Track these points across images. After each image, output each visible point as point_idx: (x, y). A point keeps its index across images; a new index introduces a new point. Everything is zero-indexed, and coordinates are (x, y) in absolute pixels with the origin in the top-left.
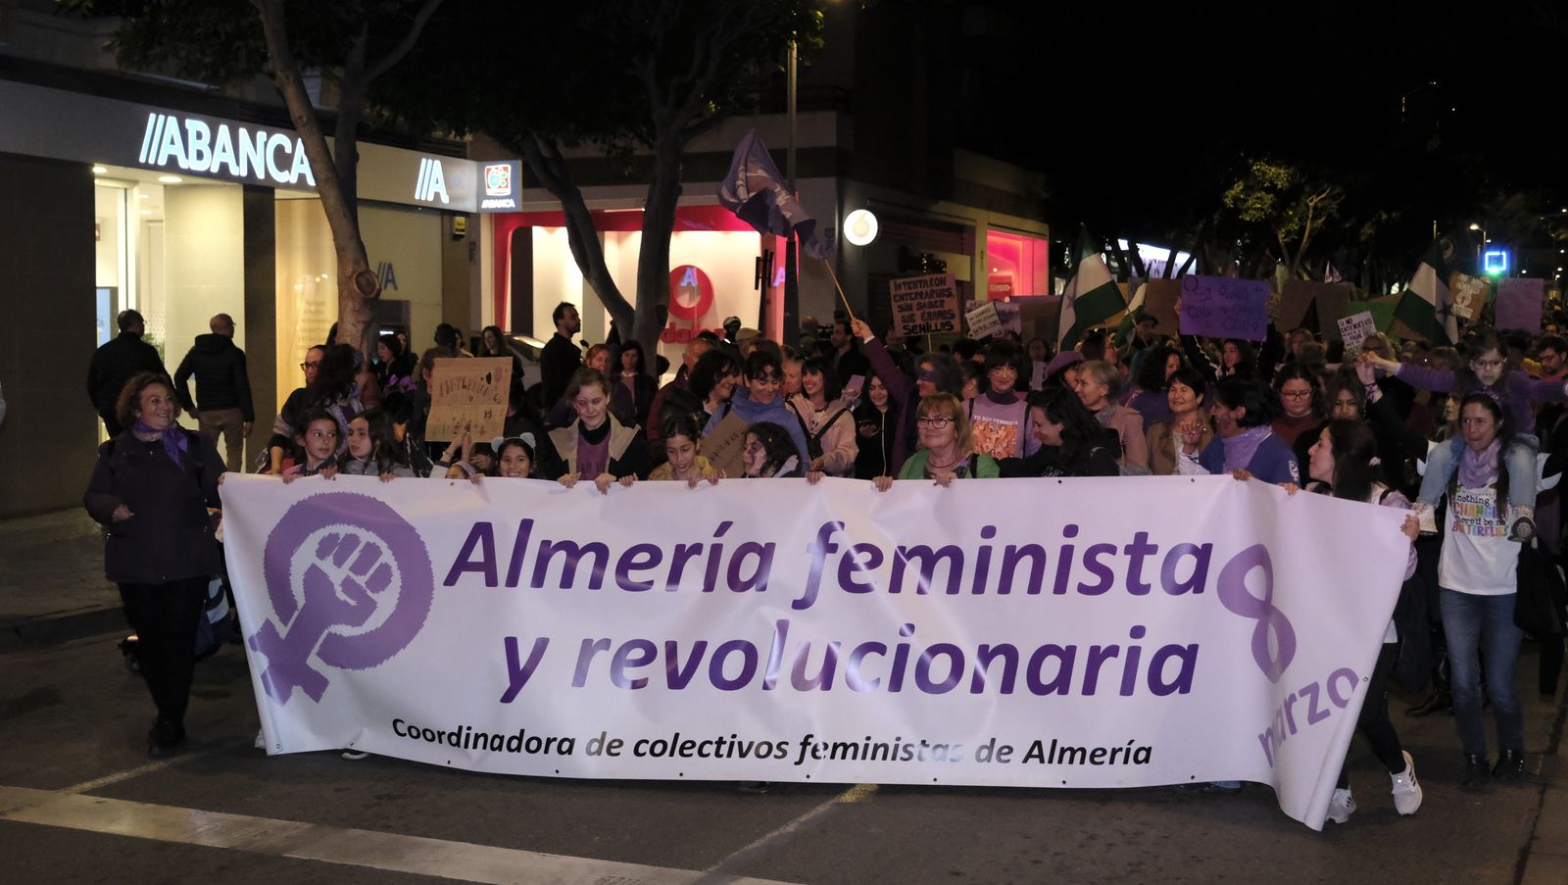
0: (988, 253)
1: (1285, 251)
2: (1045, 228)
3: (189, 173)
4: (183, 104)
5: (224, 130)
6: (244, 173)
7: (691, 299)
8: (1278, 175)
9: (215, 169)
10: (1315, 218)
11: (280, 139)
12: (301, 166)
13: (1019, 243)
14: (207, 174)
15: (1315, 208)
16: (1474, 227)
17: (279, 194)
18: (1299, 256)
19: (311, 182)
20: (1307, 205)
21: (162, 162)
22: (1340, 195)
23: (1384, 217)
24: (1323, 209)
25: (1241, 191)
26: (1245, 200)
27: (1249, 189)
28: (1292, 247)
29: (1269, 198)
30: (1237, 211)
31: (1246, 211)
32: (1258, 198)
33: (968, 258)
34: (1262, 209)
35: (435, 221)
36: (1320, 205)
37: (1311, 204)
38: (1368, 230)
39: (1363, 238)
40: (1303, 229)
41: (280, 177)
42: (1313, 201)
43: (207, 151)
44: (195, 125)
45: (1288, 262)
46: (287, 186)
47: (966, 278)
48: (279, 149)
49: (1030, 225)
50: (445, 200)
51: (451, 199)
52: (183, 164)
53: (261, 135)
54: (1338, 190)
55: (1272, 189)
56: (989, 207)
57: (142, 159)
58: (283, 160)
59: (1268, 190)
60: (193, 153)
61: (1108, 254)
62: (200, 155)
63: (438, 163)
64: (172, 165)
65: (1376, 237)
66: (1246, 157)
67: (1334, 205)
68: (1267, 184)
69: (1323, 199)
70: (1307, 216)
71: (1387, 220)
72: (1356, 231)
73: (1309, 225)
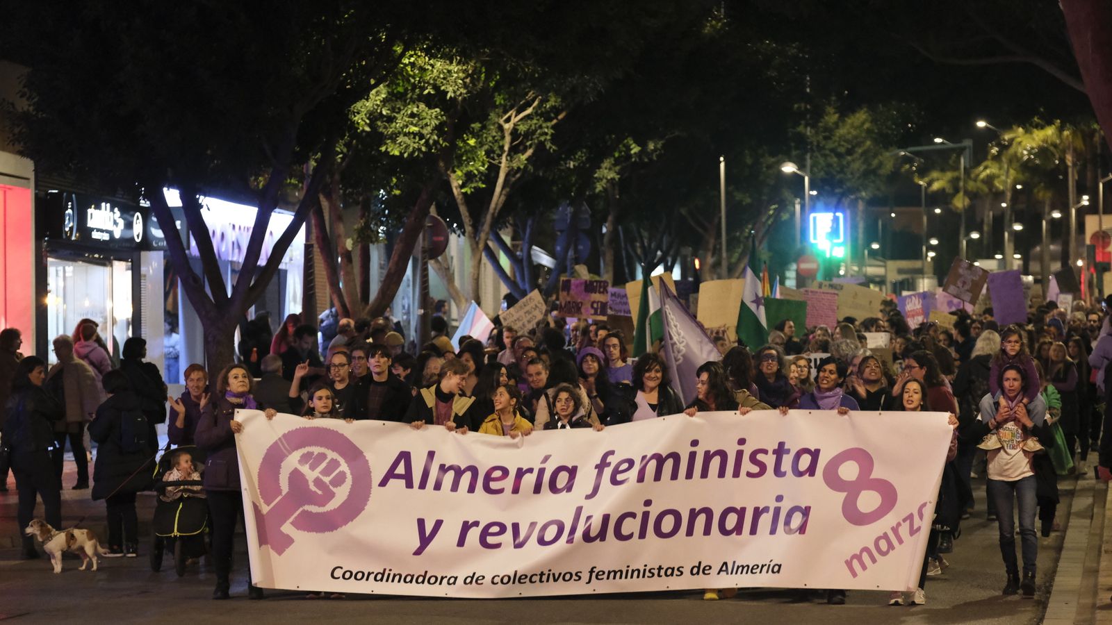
1: (463, 210)
2: (26, 167)
8: (448, 74)
10: (514, 150)
15: (515, 133)
16: (789, 168)
18: (489, 218)
20: (501, 128)
22: (556, 111)
23: (635, 149)
24: (529, 134)
25: (384, 101)
26: (390, 120)
27: (395, 98)
28: (478, 201)
29: (432, 116)
30: (376, 138)
31: (393, 137)
32: (413, 115)
34: (421, 136)
36: (522, 128)
37: (506, 126)
38: (607, 173)
39: (599, 187)
40: (494, 169)
42: (512, 121)
45: (468, 229)
54: (552, 101)
55: (437, 99)
59: (430, 102)
61: (146, 213)
65: (622, 185)
66: (391, 42)
67: (548, 128)
68: (429, 90)
69: (529, 117)
70: (502, 148)
71: (639, 154)
72: (586, 175)
73: (504, 164)
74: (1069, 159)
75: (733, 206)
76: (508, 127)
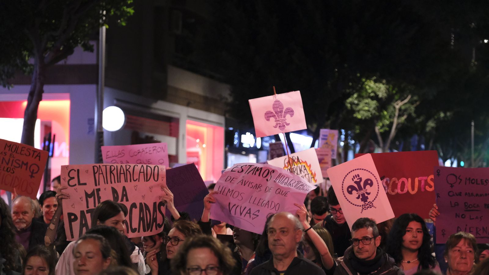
0: (187, 137)
1: (380, 138)
2: (223, 120)
8: (381, 89)
10: (400, 116)
13: (204, 130)
15: (400, 110)
18: (389, 142)
20: (394, 108)
22: (416, 101)
23: (442, 115)
24: (405, 110)
25: (356, 98)
26: (358, 105)
27: (360, 97)
28: (385, 135)
29: (373, 104)
30: (353, 111)
31: (359, 111)
32: (366, 103)
33: (173, 140)
34: (369, 111)
36: (403, 108)
38: (431, 124)
39: (428, 129)
40: (391, 124)
42: (399, 105)
45: (381, 145)
47: (173, 153)
49: (213, 117)
54: (415, 98)
55: (375, 97)
56: (188, 104)
59: (372, 98)
65: (436, 129)
66: (361, 77)
67: (413, 108)
68: (372, 94)
69: (406, 104)
70: (395, 115)
71: (444, 117)
72: (424, 125)
73: (395, 121)
75: (476, 136)
76: (397, 107)
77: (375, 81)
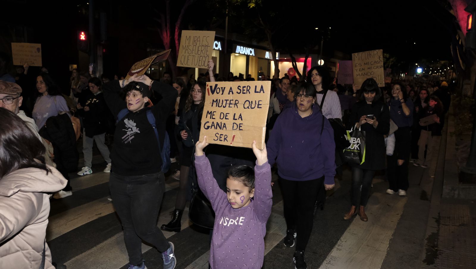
3: (241, 54)
4: (241, 45)
5: (245, 48)
6: (247, 54)
7: (292, 73)
9: (244, 54)
11: (251, 49)
12: (253, 54)
14: (243, 54)
15: (392, 61)
16: (416, 64)
17: (250, 57)
19: (254, 55)
21: (238, 53)
33: (335, 68)
35: (267, 61)
38: (399, 64)
41: (251, 54)
42: (391, 60)
43: (243, 51)
44: (242, 47)
46: (251, 56)
47: (334, 71)
48: (251, 50)
50: (269, 58)
51: (270, 57)
52: (240, 53)
53: (249, 48)
54: (396, 58)
57: (236, 52)
58: (251, 52)
60: (241, 51)
62: (242, 51)
63: (268, 52)
64: (239, 53)
67: (395, 60)
71: (403, 63)
73: (390, 64)
74: (447, 64)
77: (386, 54)
